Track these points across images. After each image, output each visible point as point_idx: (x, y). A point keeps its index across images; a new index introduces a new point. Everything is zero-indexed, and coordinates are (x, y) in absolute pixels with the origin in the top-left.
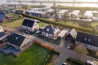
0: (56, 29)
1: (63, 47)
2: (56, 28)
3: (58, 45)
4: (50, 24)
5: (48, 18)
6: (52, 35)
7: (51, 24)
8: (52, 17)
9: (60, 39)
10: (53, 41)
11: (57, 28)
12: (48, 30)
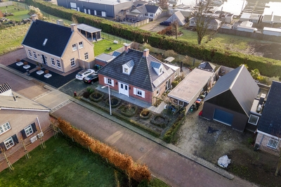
0: (162, 66)
1: (195, 154)
2: (163, 58)
3: (170, 146)
4: (142, 43)
5: (135, 20)
6: (143, 93)
7: (145, 45)
8: (151, 20)
9: (179, 113)
10: (148, 122)
11: (167, 62)
12: (127, 68)
